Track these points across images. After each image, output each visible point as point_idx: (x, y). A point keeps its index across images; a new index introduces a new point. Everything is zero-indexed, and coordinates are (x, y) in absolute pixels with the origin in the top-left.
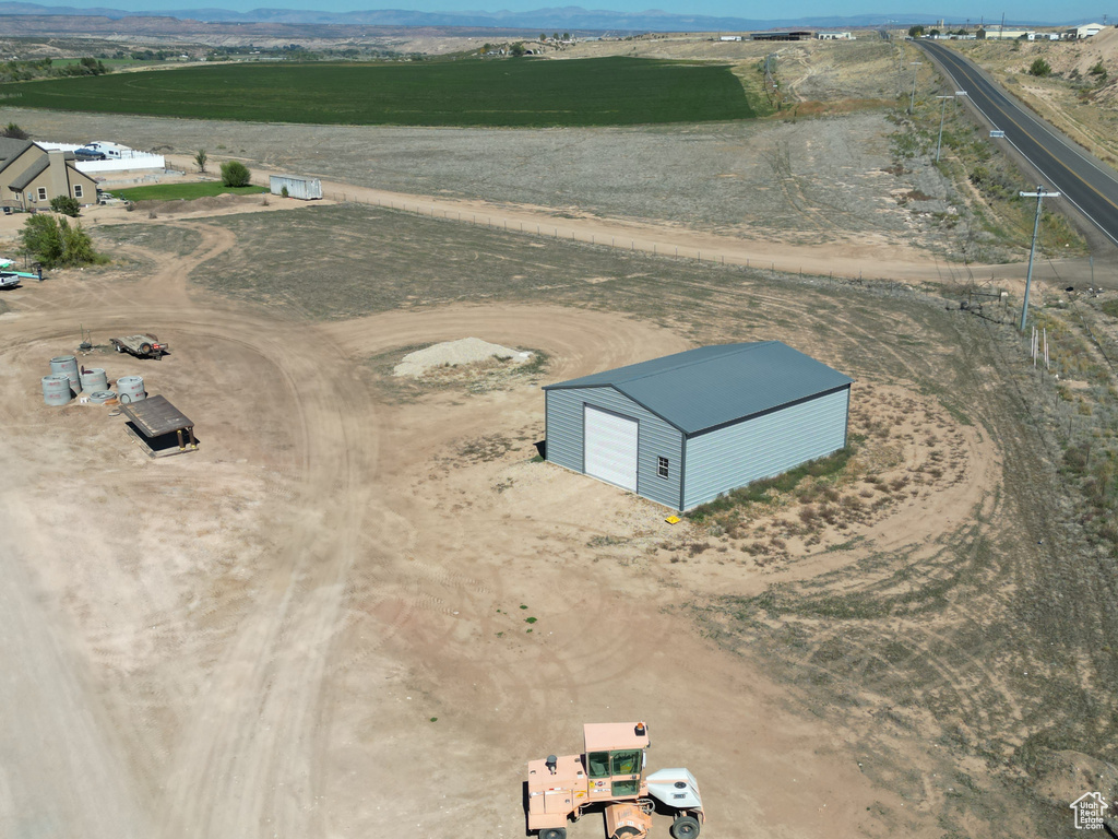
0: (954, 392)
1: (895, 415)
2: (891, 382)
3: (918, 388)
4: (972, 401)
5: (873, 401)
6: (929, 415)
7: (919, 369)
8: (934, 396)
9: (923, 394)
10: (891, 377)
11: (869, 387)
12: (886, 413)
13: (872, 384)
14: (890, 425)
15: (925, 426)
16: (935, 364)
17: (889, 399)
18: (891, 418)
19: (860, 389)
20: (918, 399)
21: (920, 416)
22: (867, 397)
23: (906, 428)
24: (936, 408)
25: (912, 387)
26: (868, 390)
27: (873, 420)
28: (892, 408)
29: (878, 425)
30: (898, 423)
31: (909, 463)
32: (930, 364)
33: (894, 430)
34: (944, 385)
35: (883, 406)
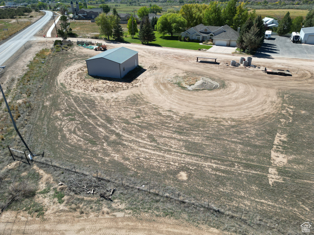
0: (61, 92)
1: (78, 84)
2: (79, 93)
3: (71, 93)
4: (57, 91)
5: (84, 87)
6: (70, 85)
7: (70, 100)
8: (67, 90)
9: (70, 91)
10: (79, 96)
11: (85, 91)
12: (81, 84)
13: (84, 92)
14: (79, 81)
15: (72, 82)
16: (63, 104)
17: (79, 88)
18: (79, 83)
19: (87, 90)
20: (72, 89)
21: (72, 84)
22: (85, 88)
23: (76, 81)
24: (68, 87)
25: (73, 92)
26: (85, 90)
27: (83, 82)
28: (79, 85)
29: (82, 81)
30: (78, 82)
31: (76, 74)
32: (65, 104)
33: (79, 80)
34: (63, 95)
35: (81, 86)
